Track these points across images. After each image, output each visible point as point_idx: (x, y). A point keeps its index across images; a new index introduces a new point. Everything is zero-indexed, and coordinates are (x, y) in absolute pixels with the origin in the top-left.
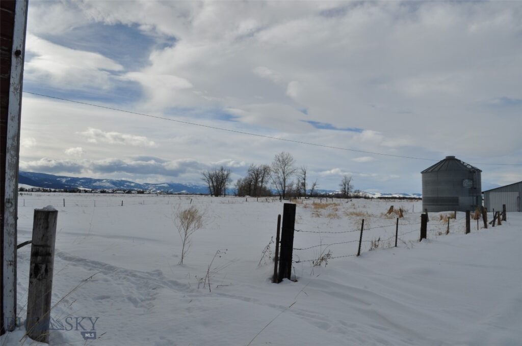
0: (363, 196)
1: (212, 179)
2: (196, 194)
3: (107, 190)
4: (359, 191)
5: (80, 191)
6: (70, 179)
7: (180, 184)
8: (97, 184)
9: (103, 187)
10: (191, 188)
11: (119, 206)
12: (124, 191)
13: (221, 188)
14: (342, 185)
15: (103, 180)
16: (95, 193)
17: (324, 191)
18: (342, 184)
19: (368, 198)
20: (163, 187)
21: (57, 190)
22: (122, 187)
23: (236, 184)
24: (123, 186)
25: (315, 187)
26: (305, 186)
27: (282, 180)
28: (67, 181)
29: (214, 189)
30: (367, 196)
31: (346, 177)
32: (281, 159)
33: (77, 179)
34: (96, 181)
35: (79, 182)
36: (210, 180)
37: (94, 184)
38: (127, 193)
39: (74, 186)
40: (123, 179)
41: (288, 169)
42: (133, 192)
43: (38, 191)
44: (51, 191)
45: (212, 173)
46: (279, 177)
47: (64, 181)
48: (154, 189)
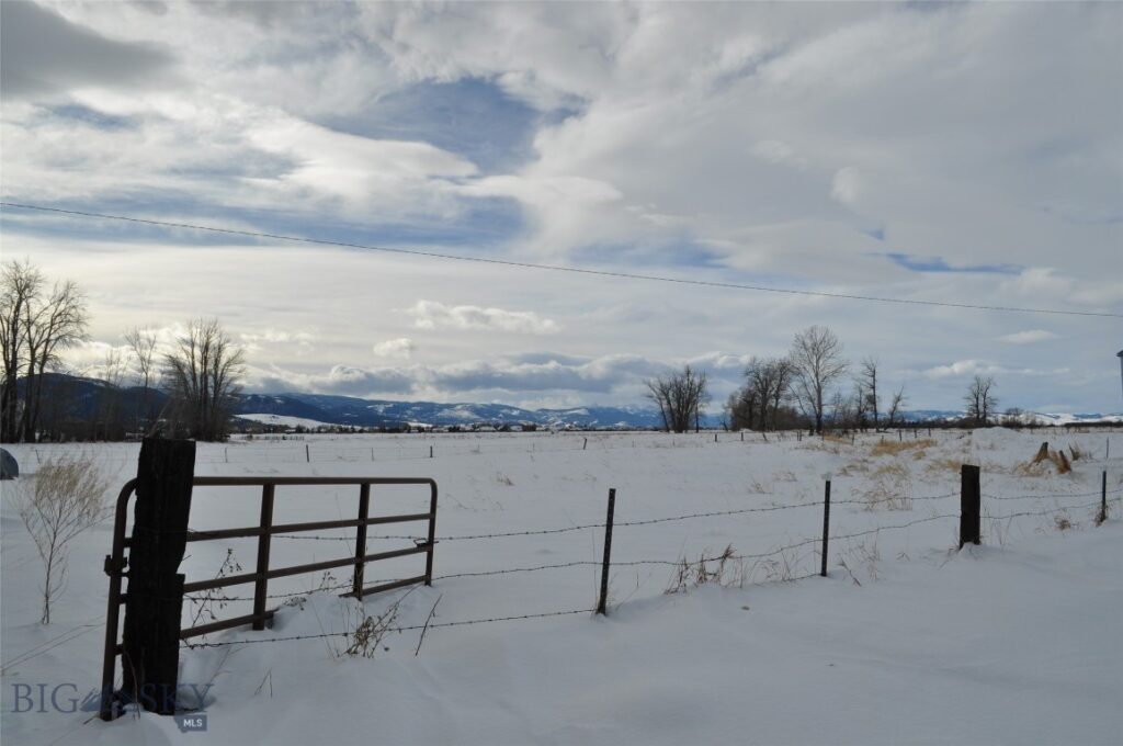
0: (1029, 422)
1: (667, 395)
2: (645, 430)
3: (462, 426)
4: (1016, 410)
5: (408, 430)
6: (391, 405)
7: (612, 409)
8: (446, 413)
9: (456, 419)
10: (636, 415)
11: (425, 457)
12: (496, 426)
13: (687, 415)
14: (969, 398)
15: (455, 405)
16: (438, 432)
17: (934, 413)
18: (970, 394)
19: (1041, 426)
20: (578, 415)
21: (366, 429)
22: (494, 419)
23: (726, 405)
24: (496, 417)
25: (900, 403)
26: (874, 403)
27: (812, 391)
28: (387, 411)
29: (673, 415)
30: (1038, 421)
31: (977, 379)
32: (809, 343)
33: (405, 406)
34: (442, 407)
35: (409, 412)
36: (663, 397)
37: (439, 414)
38: (502, 430)
39: (399, 419)
40: (496, 402)
41: (827, 365)
42: (514, 428)
43: (330, 431)
44: (353, 431)
45: (666, 381)
46: (805, 385)
47: (381, 409)
48: (559, 422)
